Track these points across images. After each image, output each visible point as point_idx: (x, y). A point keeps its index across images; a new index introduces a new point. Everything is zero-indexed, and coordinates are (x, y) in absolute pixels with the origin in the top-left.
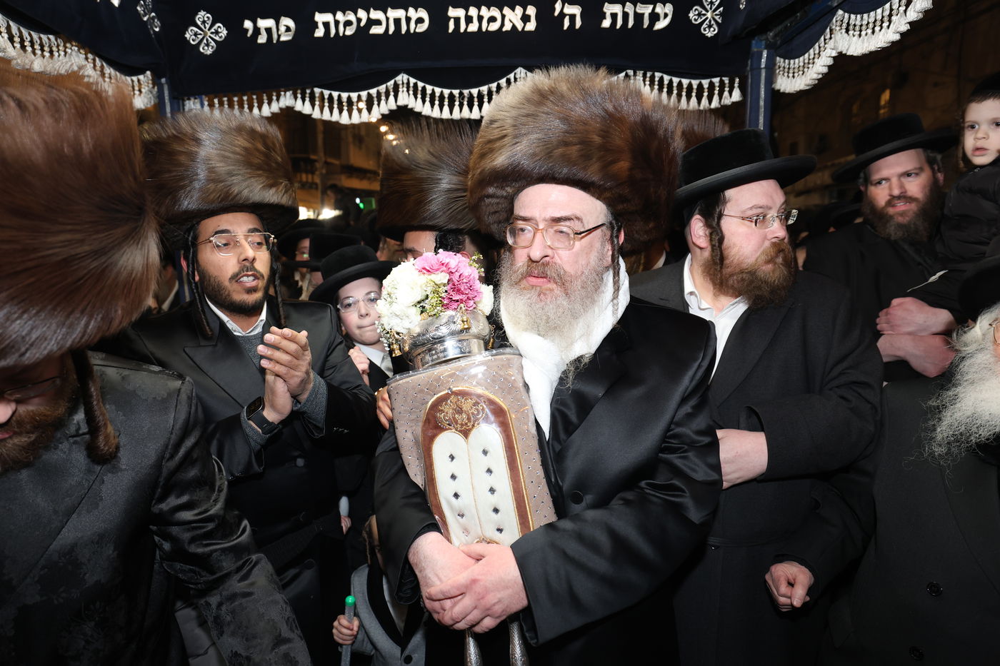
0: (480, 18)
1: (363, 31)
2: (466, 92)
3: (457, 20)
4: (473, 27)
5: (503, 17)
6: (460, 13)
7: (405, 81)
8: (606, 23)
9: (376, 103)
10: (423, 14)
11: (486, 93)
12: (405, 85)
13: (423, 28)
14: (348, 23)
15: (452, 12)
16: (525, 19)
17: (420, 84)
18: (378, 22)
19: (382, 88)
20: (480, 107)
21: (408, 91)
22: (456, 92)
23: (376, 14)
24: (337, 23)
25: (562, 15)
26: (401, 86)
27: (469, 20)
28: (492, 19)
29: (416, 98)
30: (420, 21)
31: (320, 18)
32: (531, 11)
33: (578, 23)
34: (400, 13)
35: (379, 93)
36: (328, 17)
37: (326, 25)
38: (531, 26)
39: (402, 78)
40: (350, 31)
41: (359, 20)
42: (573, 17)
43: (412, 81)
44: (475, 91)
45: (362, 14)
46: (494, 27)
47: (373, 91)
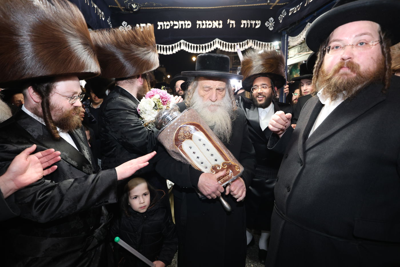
0: (206, 24)
1: (172, 28)
2: (201, 45)
3: (199, 25)
4: (204, 27)
5: (213, 24)
6: (200, 22)
7: (183, 42)
8: (242, 26)
9: (174, 48)
10: (189, 22)
11: (207, 45)
12: (183, 43)
13: (189, 27)
14: (167, 25)
15: (198, 22)
16: (219, 24)
17: (188, 43)
18: (176, 25)
19: (176, 44)
20: (205, 49)
21: (184, 45)
22: (198, 45)
23: (176, 23)
24: (164, 25)
25: (230, 23)
26: (182, 44)
27: (203, 24)
28: (210, 24)
29: (186, 47)
30: (189, 25)
31: (159, 23)
32: (221, 22)
33: (234, 26)
34: (183, 22)
35: (175, 46)
36: (161, 23)
37: (161, 26)
38: (221, 27)
39: (182, 41)
40: (168, 27)
41: (171, 24)
42: (233, 24)
43: (185, 42)
44: (204, 45)
45: (172, 22)
46: (210, 27)
47: (173, 45)
